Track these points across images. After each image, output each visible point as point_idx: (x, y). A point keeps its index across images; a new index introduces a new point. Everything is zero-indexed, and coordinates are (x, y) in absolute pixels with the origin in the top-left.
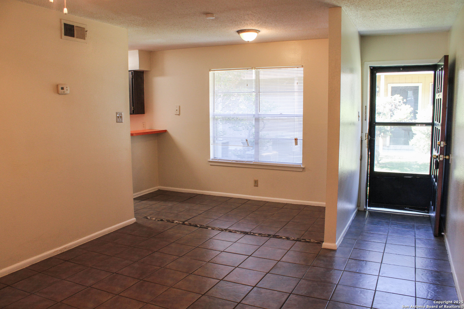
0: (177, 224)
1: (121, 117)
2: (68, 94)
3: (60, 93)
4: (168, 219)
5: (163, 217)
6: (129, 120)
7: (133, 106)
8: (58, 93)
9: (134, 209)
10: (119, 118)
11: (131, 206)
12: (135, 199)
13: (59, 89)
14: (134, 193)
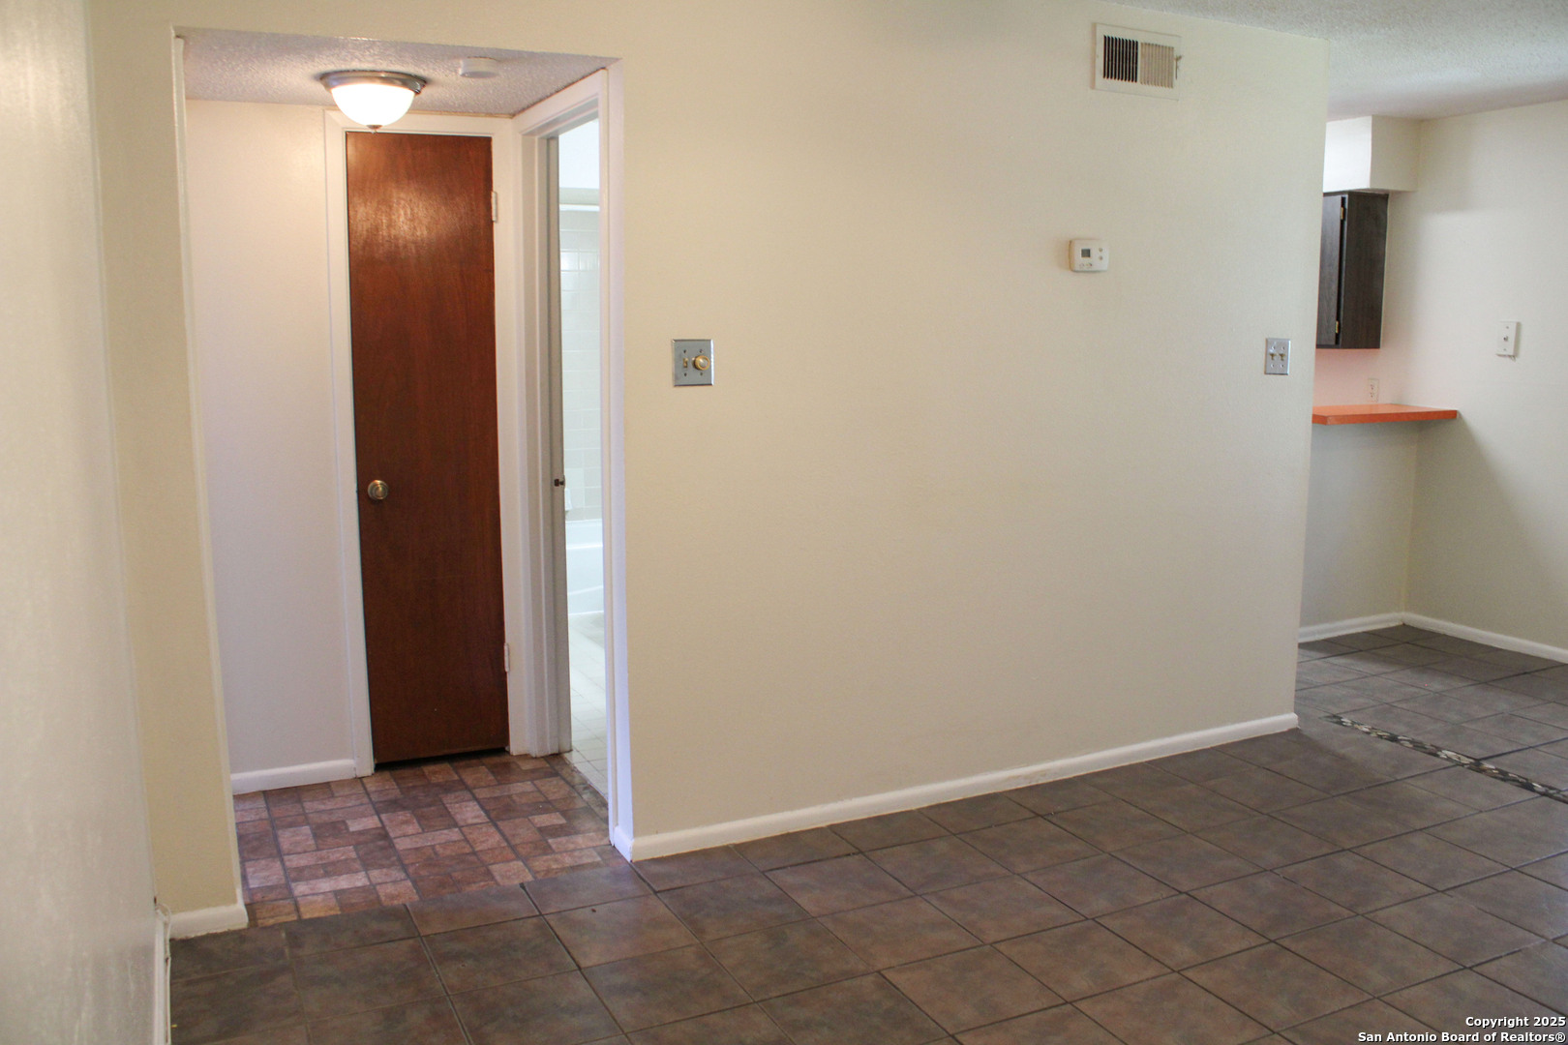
0: (1448, 764)
1: (1282, 355)
2: (1105, 271)
3: (1077, 268)
4: (1419, 738)
5: (1399, 729)
6: (1313, 369)
7: (1338, 319)
8: (1071, 268)
9: (1298, 682)
10: (1276, 358)
11: (1285, 667)
12: (1302, 646)
13: (1076, 256)
14: (1304, 623)
